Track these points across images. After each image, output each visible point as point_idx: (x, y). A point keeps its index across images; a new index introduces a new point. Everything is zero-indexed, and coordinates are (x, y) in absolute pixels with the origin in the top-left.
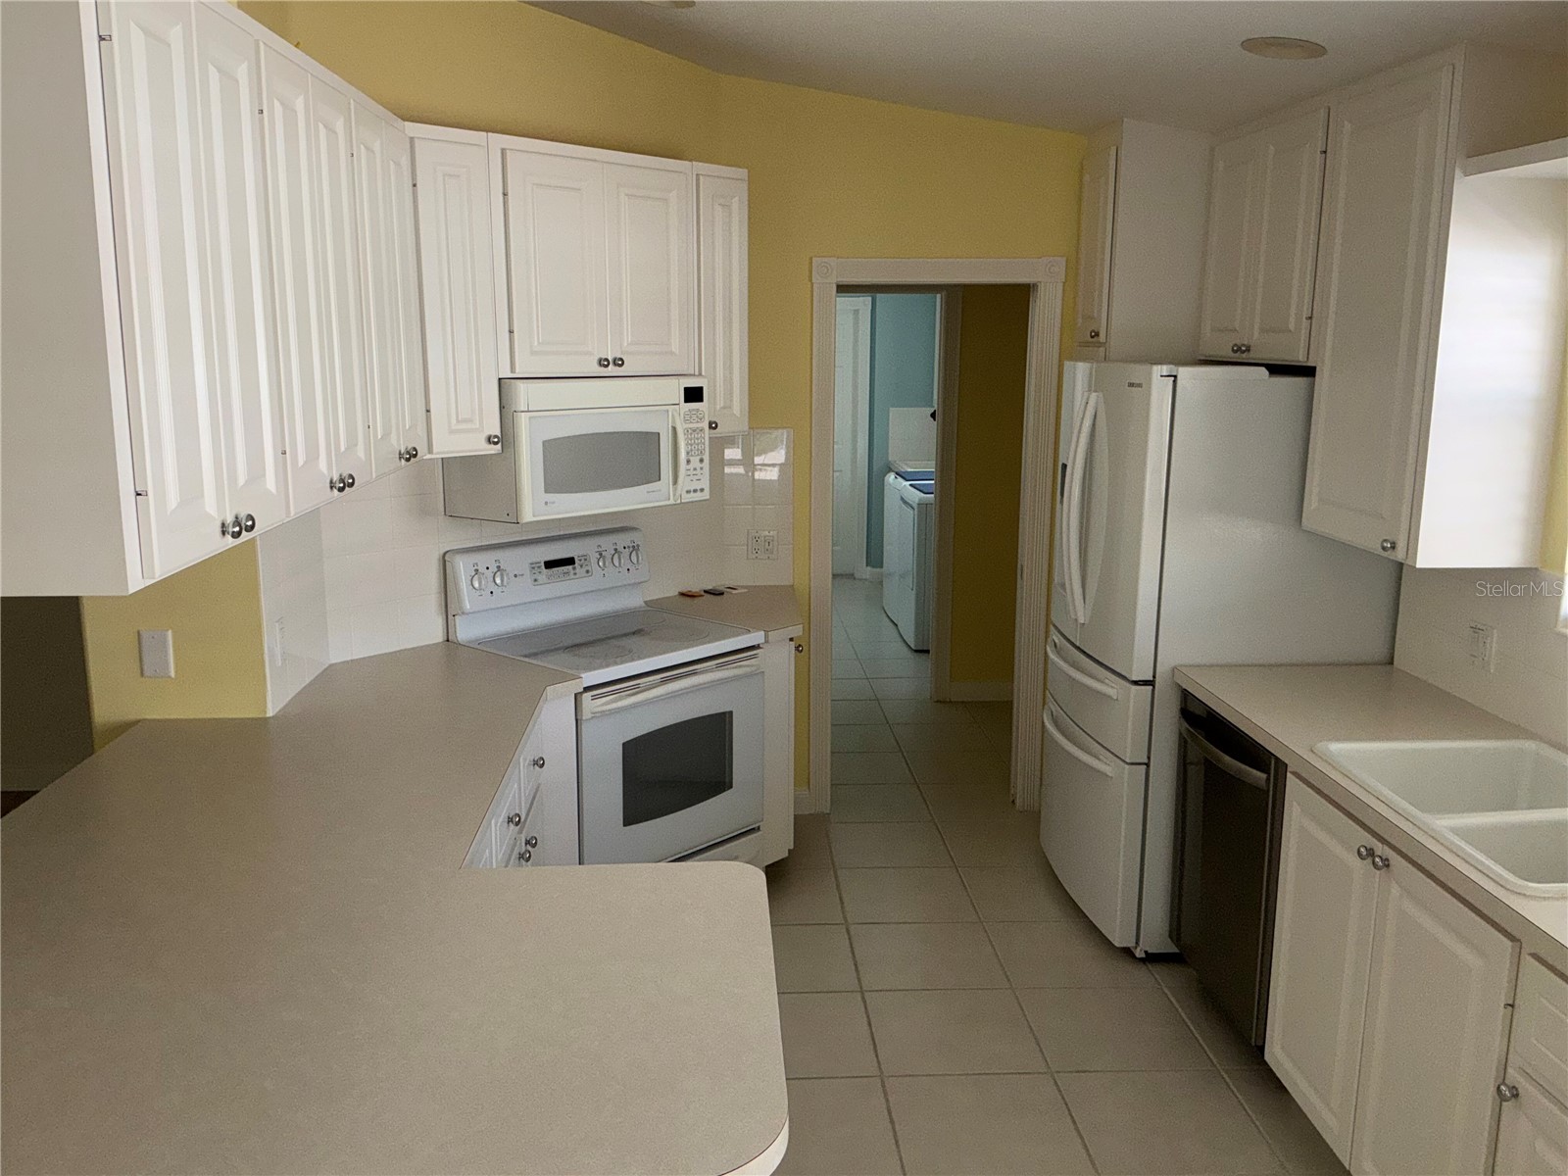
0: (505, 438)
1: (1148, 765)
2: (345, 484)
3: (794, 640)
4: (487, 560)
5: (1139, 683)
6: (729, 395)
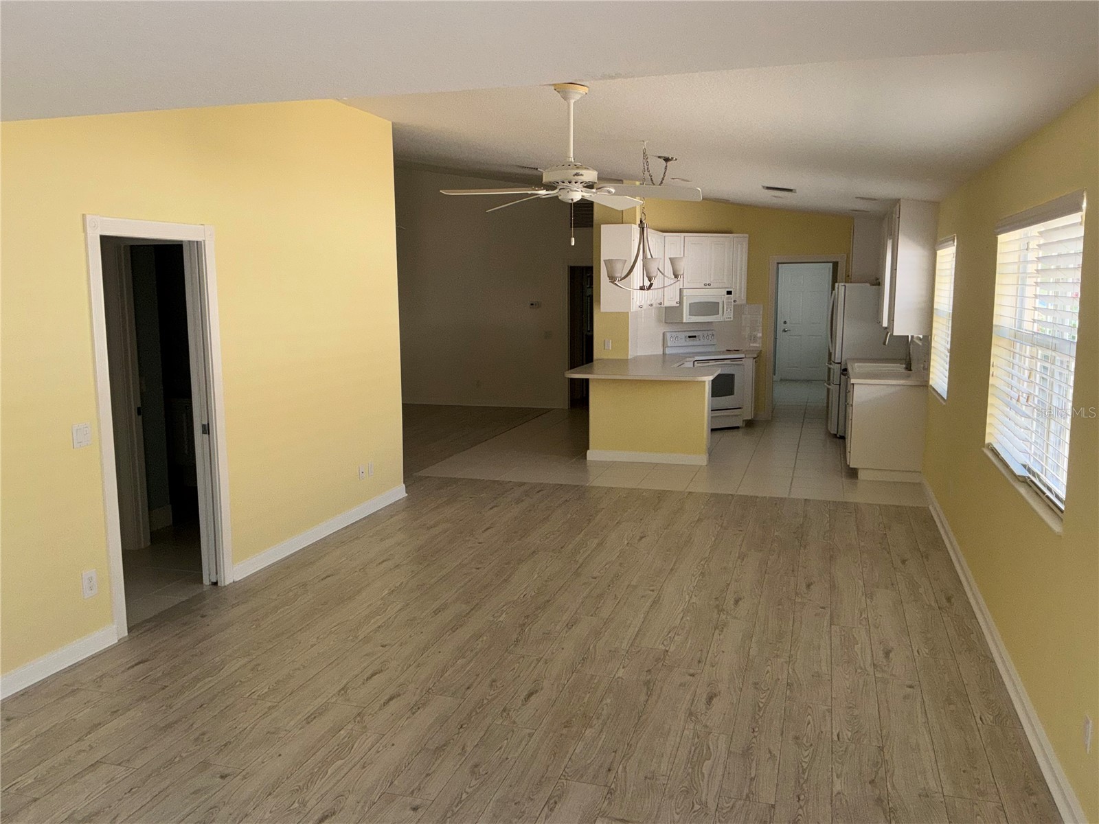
0: (681, 302)
3: (755, 358)
4: (674, 334)
5: (837, 363)
6: (740, 294)
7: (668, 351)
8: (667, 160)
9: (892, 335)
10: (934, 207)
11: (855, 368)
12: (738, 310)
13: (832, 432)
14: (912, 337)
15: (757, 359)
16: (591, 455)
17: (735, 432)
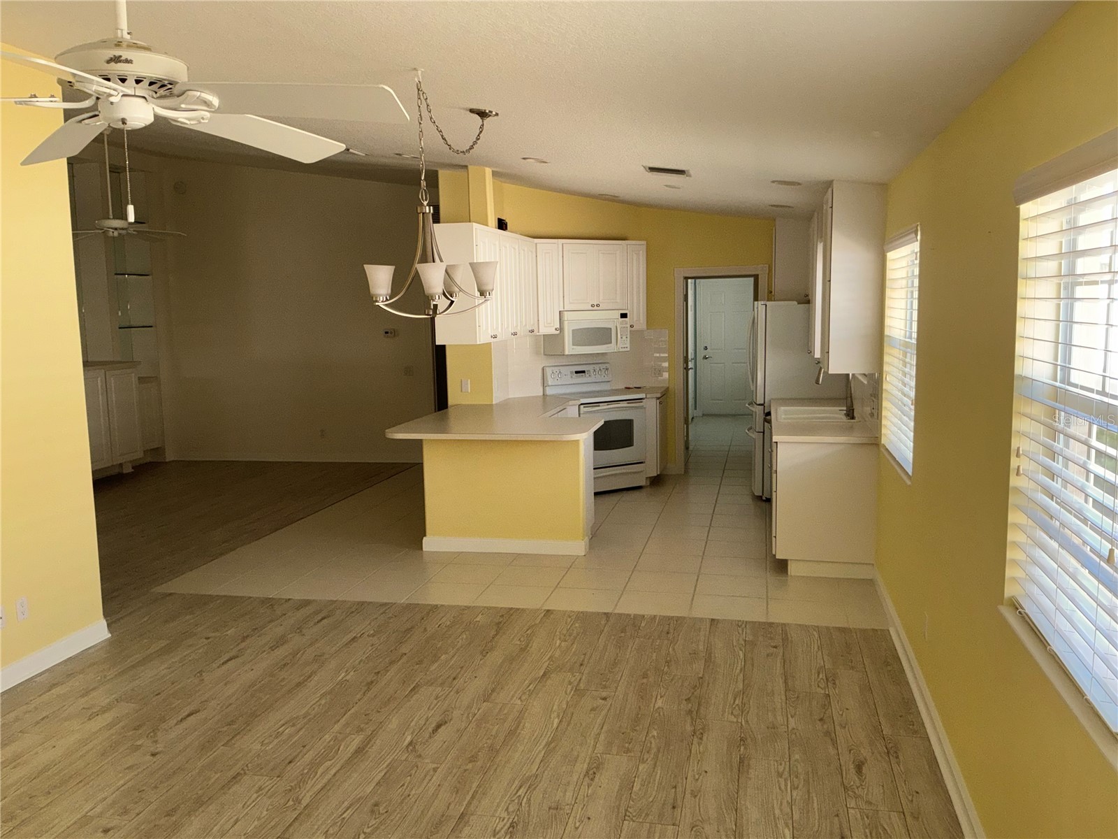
0: (561, 329)
1: (764, 432)
2: (515, 334)
3: (658, 398)
4: (556, 369)
5: (759, 405)
6: (638, 316)
7: (549, 391)
8: (482, 114)
9: (826, 373)
10: (882, 188)
11: (781, 414)
12: (635, 335)
13: (756, 494)
14: (853, 375)
15: (661, 400)
16: (429, 544)
17: (636, 494)
